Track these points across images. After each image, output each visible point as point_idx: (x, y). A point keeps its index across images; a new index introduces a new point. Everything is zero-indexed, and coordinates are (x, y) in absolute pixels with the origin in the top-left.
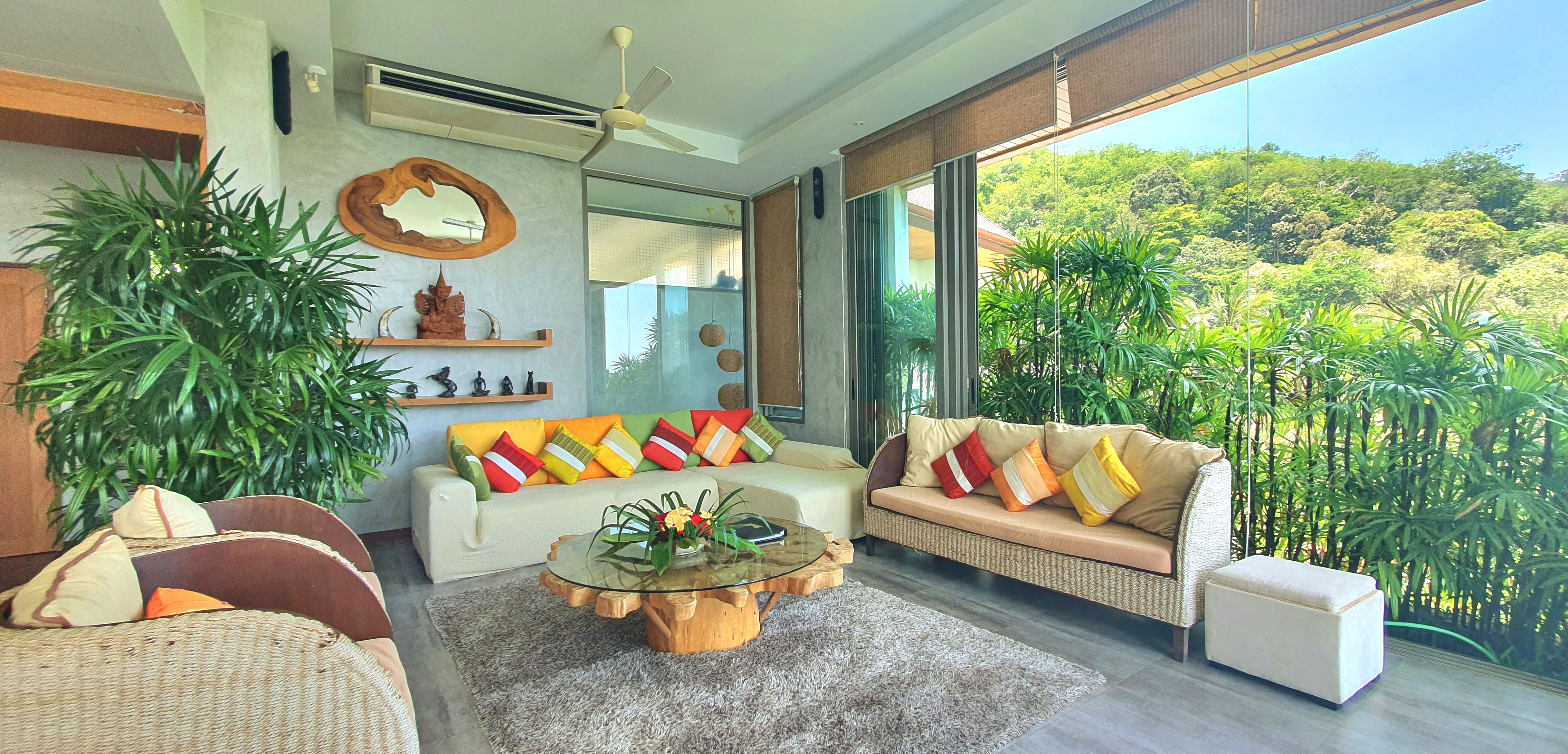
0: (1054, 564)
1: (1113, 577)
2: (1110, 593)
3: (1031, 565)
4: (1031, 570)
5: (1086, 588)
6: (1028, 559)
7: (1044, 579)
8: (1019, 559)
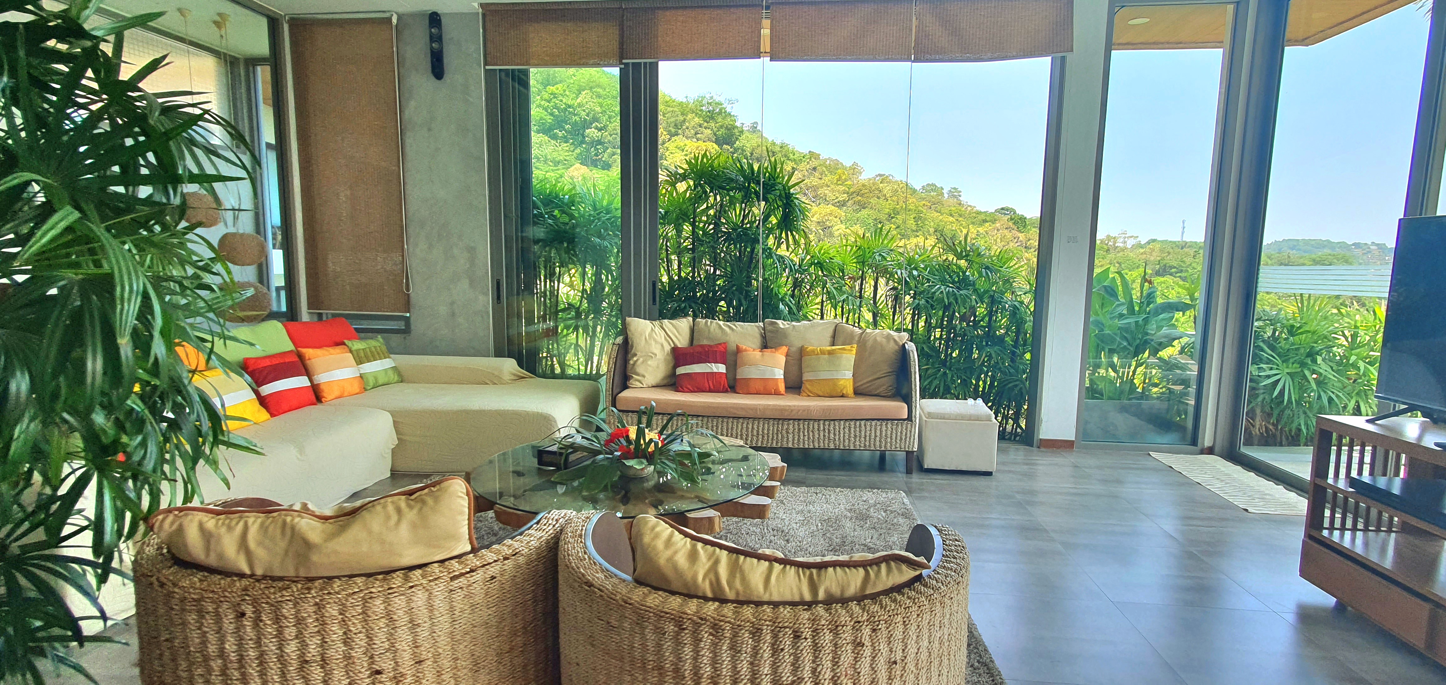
0: (822, 428)
1: (868, 428)
2: (865, 441)
3: (801, 433)
4: (802, 437)
5: (847, 441)
6: (799, 429)
7: (813, 442)
8: (791, 431)
